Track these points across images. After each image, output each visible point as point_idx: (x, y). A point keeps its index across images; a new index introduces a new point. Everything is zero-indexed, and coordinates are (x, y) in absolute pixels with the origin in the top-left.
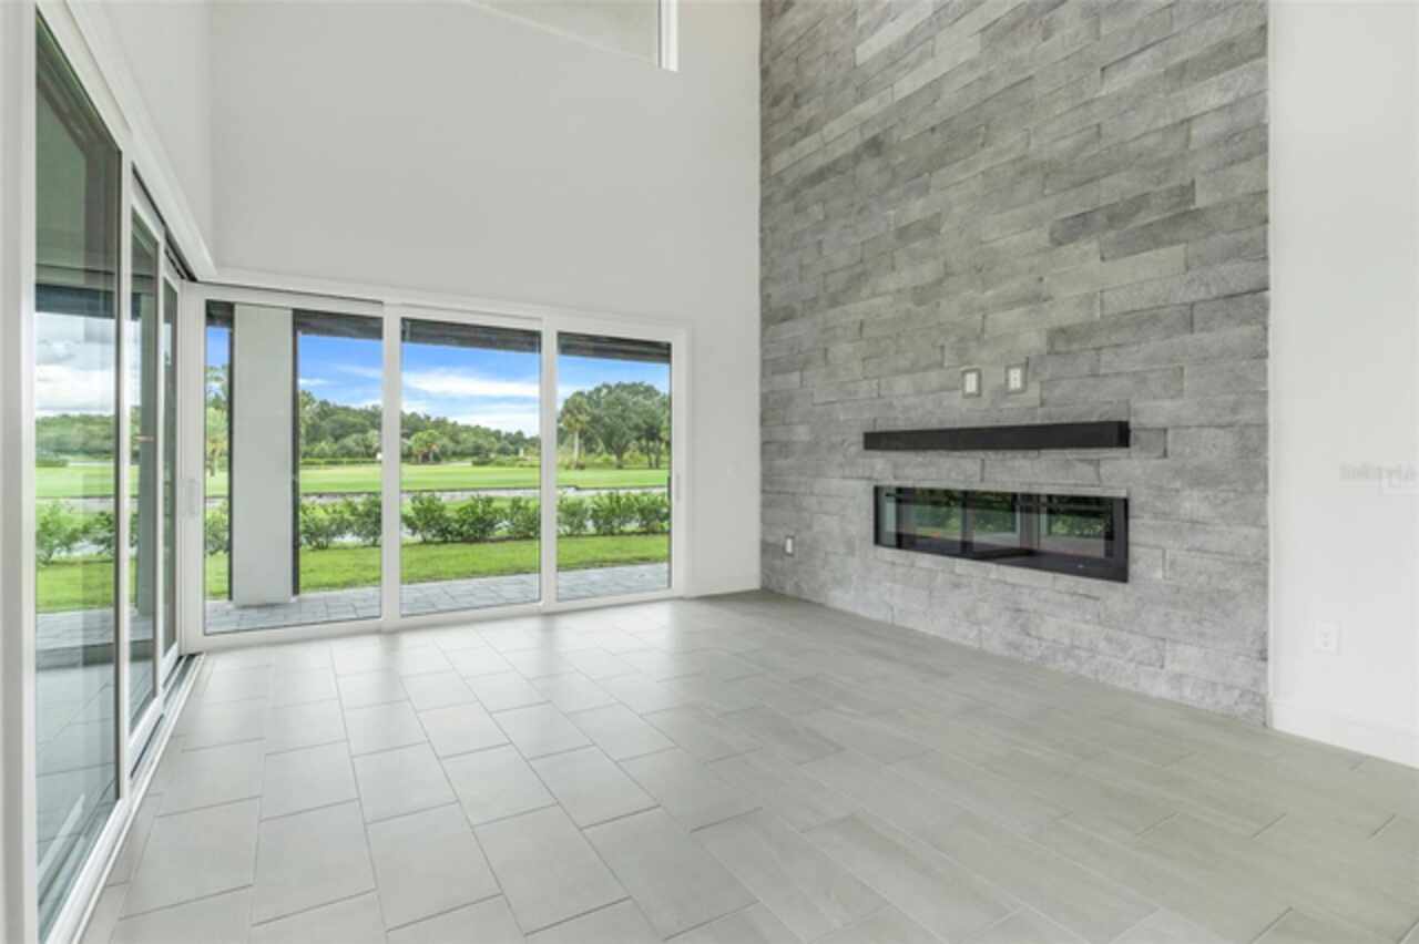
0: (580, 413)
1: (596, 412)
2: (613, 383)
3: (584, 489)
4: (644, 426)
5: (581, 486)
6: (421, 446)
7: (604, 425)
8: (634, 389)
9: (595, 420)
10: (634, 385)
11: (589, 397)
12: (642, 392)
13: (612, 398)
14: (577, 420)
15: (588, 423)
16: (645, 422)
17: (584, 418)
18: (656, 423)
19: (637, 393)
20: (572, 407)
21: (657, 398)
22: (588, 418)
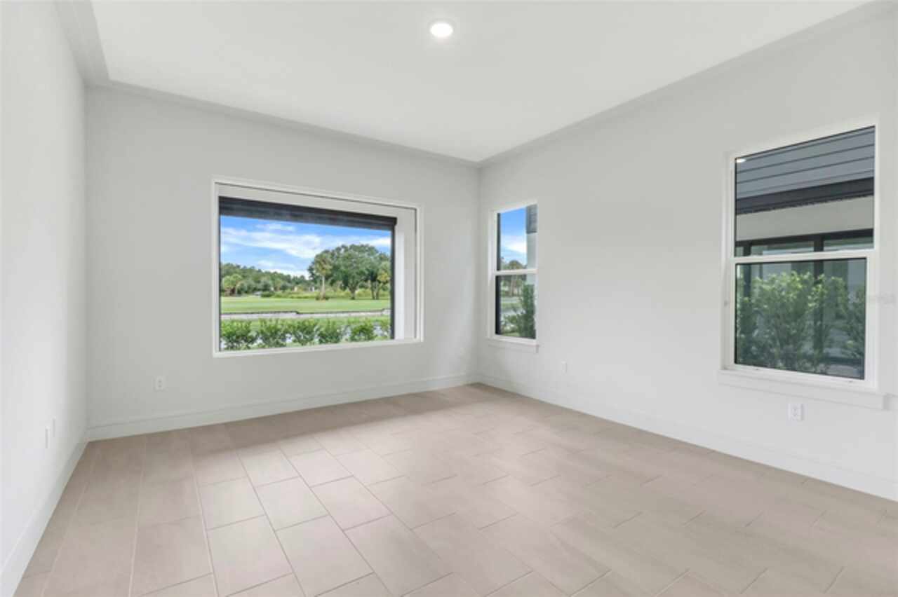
0: (325, 263)
1: (337, 263)
2: (348, 245)
3: (302, 314)
4: (367, 272)
5: (300, 312)
6: (229, 284)
7: (341, 272)
8: (362, 249)
9: (336, 268)
10: (362, 246)
11: (333, 254)
12: (367, 251)
13: (346, 254)
14: (323, 269)
15: (331, 270)
16: (368, 270)
17: (328, 267)
18: (375, 270)
19: (363, 252)
20: (320, 260)
21: (377, 255)
22: (331, 267)
